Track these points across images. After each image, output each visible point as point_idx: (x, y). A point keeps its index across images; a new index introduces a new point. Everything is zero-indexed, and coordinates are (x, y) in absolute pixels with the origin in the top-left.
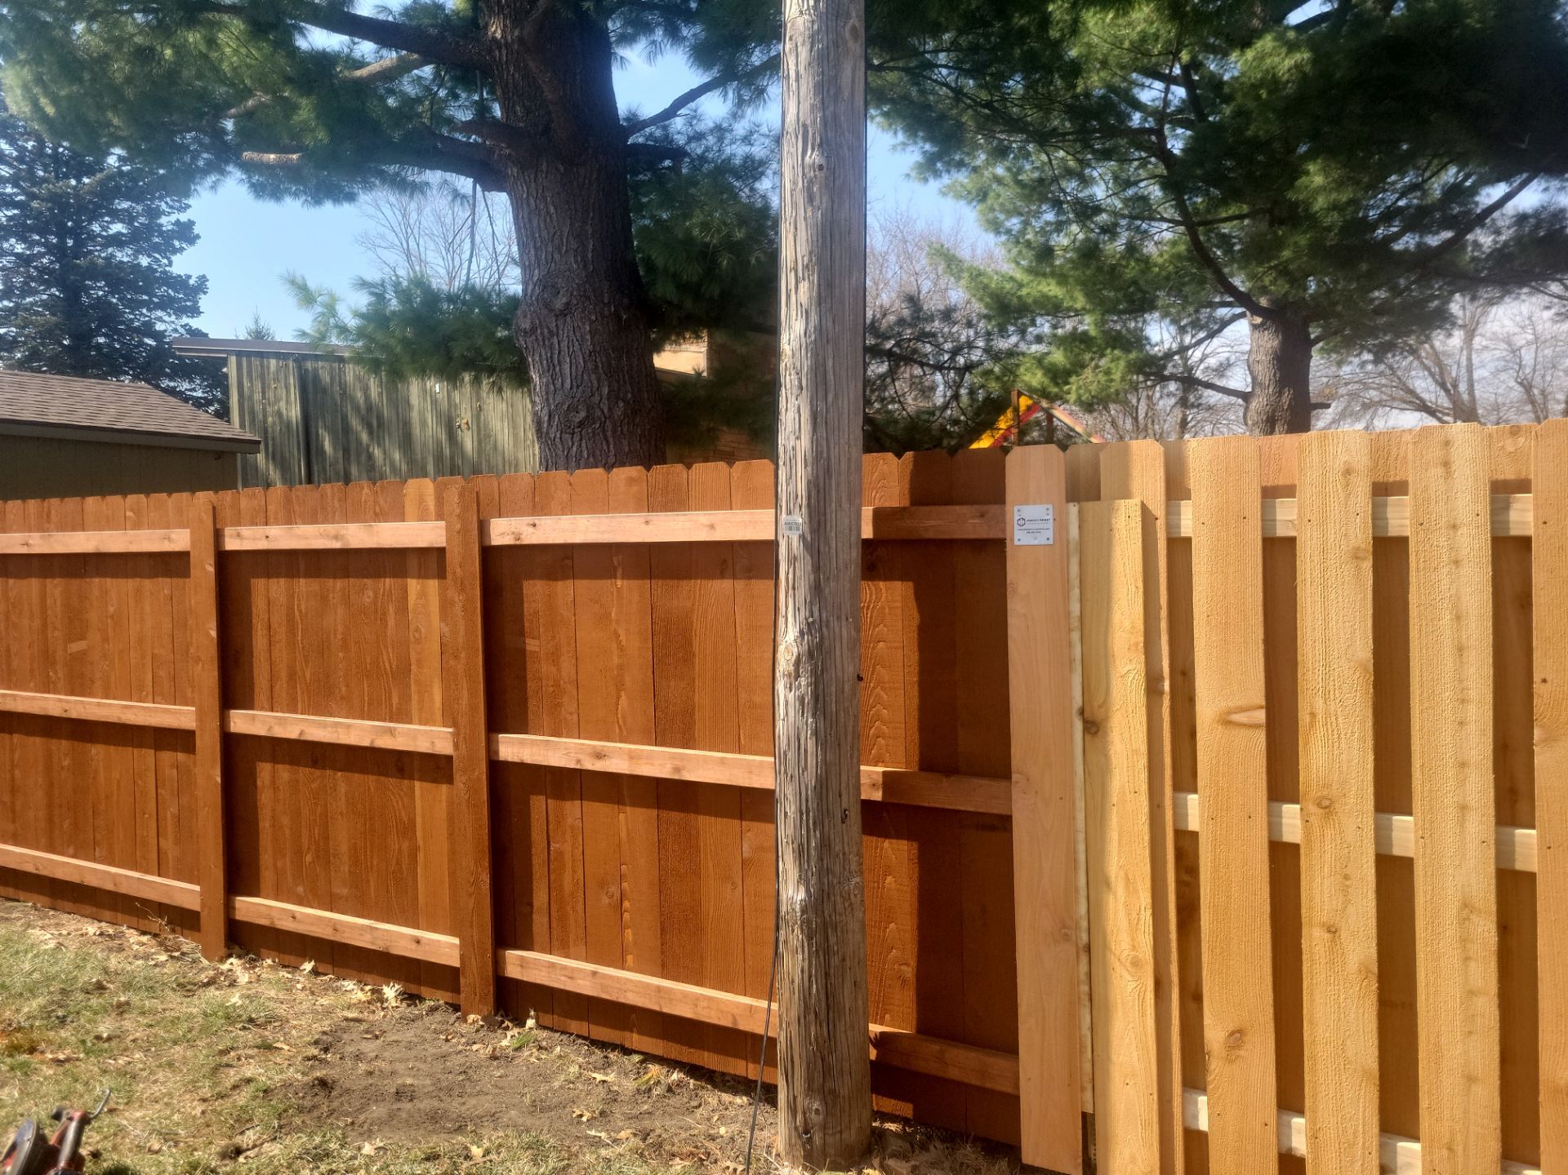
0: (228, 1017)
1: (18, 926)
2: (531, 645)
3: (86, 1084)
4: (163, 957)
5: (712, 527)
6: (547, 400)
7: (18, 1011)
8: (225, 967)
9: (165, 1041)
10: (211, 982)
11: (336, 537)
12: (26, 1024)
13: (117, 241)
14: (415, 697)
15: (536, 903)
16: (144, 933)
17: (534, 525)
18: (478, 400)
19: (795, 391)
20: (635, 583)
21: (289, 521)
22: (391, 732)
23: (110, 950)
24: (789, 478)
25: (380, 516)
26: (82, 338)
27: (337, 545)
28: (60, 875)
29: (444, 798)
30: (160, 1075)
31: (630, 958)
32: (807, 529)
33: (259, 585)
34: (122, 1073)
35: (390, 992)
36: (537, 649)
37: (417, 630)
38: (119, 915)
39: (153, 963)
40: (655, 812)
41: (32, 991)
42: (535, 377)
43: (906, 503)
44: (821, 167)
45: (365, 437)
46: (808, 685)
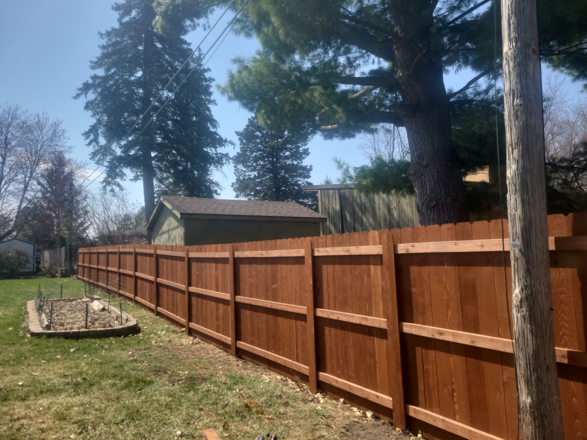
0: (317, 413)
1: (259, 374)
2: (414, 290)
3: (276, 427)
4: (298, 390)
5: (482, 246)
6: (421, 198)
7: (259, 400)
8: (316, 396)
9: (298, 418)
10: (312, 400)
11: (347, 251)
12: (261, 405)
13: (287, 158)
14: (374, 307)
15: (419, 389)
16: (293, 381)
17: (413, 246)
18: (398, 199)
19: (514, 192)
20: (452, 268)
21: (333, 246)
22: (366, 319)
23: (284, 385)
24: (513, 227)
25: (361, 244)
26: (278, 188)
27: (348, 254)
28: (270, 358)
29: (385, 345)
30: (297, 429)
31: (457, 416)
32: (522, 247)
33: (324, 267)
34: (286, 426)
35: (369, 414)
36: (416, 292)
37: (374, 283)
38: (286, 374)
39: (295, 391)
40: (464, 358)
41: (262, 394)
42: (416, 190)
43: (570, 234)
44: (521, 105)
45: (360, 214)
46: (526, 311)
